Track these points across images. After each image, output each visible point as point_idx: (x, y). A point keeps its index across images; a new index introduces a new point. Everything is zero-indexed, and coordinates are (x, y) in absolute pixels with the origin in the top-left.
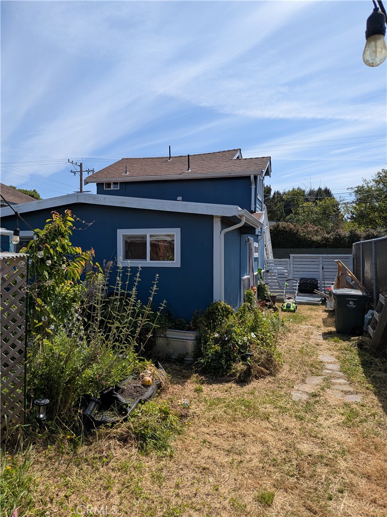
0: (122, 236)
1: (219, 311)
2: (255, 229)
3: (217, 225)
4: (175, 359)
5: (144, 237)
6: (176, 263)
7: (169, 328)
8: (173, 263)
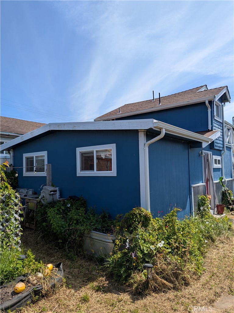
0: (79, 153)
1: (137, 216)
2: (201, 143)
3: (142, 139)
4: (97, 259)
5: (92, 153)
6: (113, 173)
7: (93, 230)
8: (111, 173)
